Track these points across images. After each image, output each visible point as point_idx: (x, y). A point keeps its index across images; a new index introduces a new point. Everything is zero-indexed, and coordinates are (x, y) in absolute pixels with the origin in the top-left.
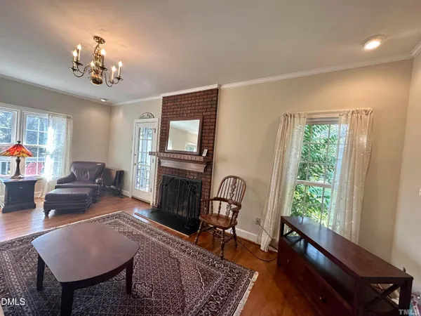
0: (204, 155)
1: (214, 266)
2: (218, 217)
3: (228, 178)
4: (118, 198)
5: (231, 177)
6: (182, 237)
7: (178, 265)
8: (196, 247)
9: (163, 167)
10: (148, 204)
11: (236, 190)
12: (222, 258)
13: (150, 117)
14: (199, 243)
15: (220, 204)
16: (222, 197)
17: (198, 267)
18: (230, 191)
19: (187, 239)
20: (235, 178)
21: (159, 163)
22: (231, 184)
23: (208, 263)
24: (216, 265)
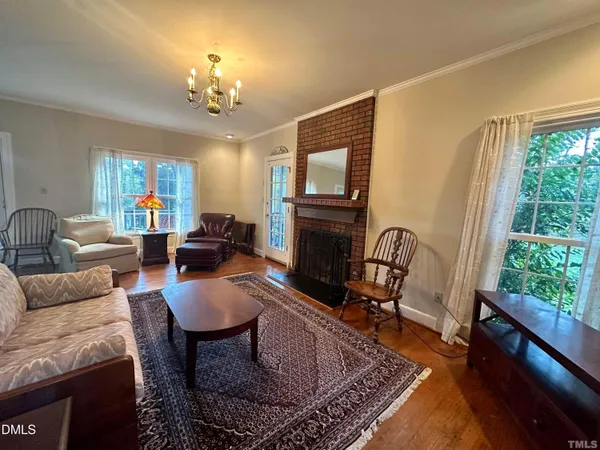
0: (354, 198)
1: (364, 349)
2: (374, 286)
3: (389, 230)
4: (249, 258)
5: (394, 229)
6: (322, 309)
7: (314, 341)
8: (340, 324)
9: (300, 217)
10: (284, 265)
11: (401, 247)
12: (376, 341)
13: (283, 152)
14: (345, 318)
15: (377, 268)
16: (380, 258)
17: (341, 348)
18: (392, 251)
19: (329, 313)
20: (401, 230)
21: (296, 212)
22: (394, 239)
23: (354, 345)
24: (366, 349)
